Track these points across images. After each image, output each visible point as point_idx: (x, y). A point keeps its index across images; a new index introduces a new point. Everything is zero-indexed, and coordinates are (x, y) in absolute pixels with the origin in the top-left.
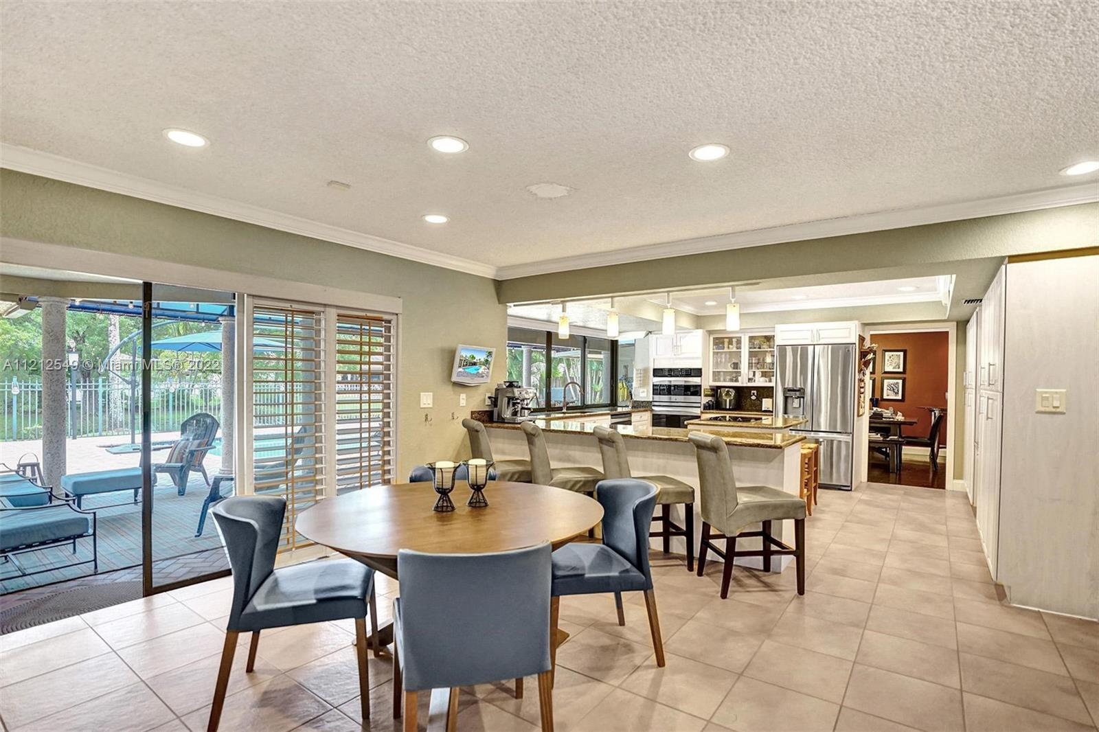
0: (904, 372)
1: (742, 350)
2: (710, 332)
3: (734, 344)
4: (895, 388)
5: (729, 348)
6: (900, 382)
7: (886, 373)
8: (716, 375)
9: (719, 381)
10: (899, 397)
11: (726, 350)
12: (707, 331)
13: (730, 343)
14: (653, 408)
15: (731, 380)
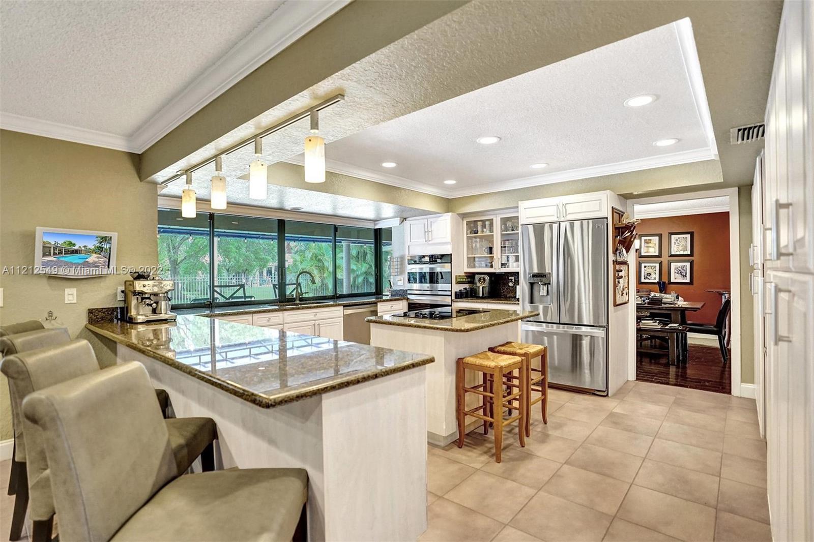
0: (691, 255)
1: (494, 233)
2: (463, 216)
3: (487, 226)
4: (682, 271)
5: (483, 232)
6: (688, 264)
7: (672, 256)
8: (472, 261)
9: (474, 267)
10: (688, 280)
11: (480, 234)
12: (458, 214)
13: (484, 226)
14: (409, 296)
15: (487, 266)
